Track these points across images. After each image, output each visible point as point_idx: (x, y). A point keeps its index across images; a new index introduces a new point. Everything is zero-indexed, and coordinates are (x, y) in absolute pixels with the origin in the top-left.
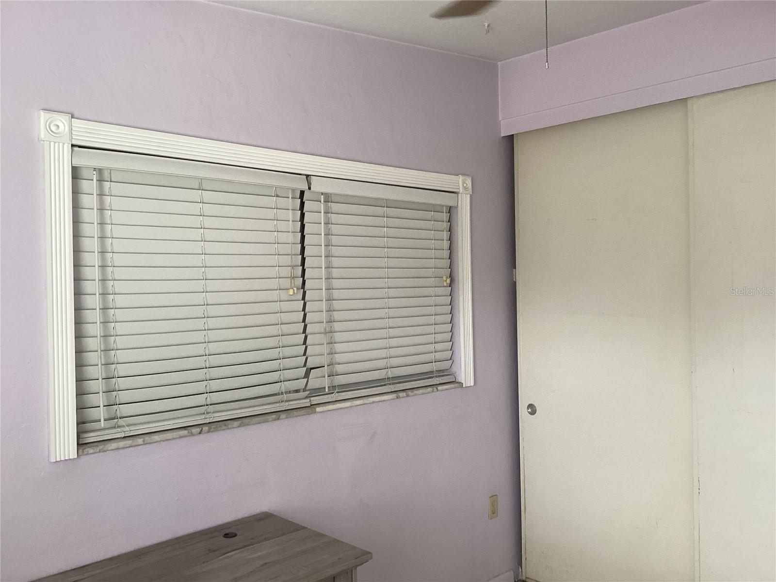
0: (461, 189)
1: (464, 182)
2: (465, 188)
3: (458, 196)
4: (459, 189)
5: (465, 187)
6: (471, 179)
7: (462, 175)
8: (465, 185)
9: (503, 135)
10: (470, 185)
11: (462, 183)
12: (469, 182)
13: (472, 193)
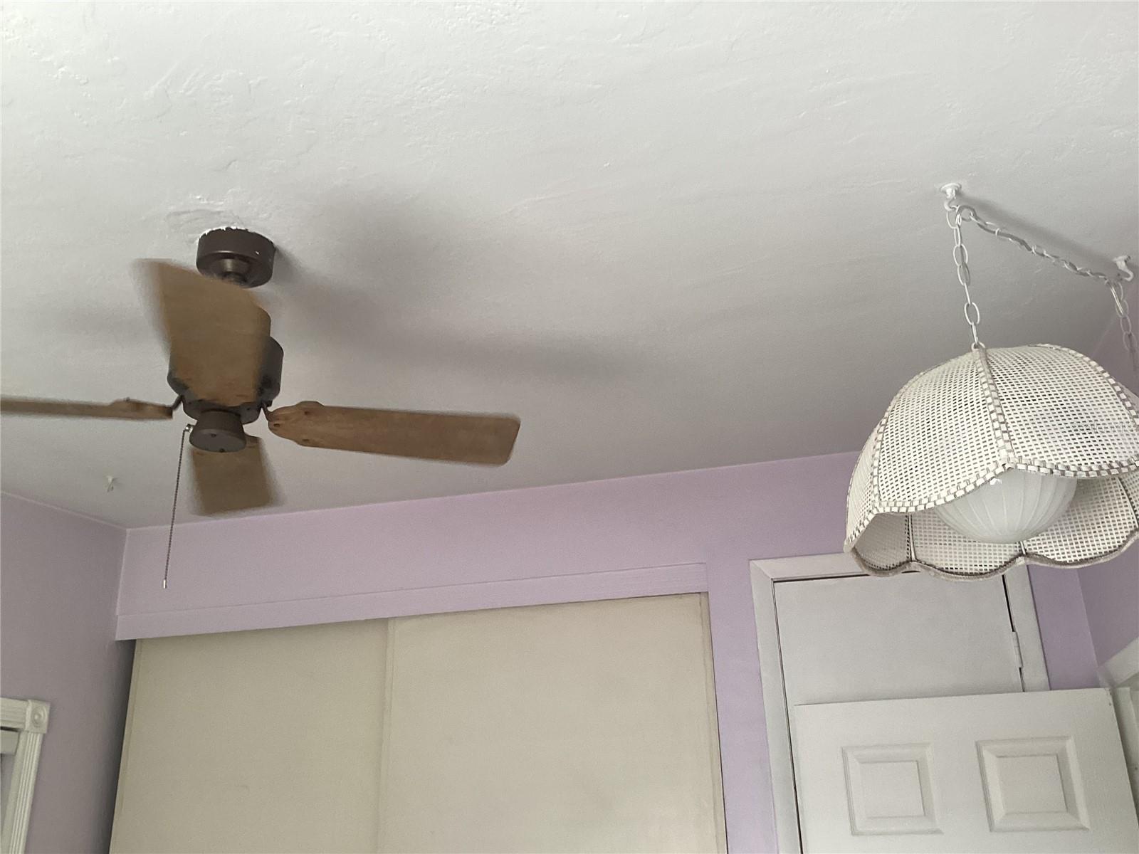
0: (28, 724)
1: (34, 712)
2: (36, 723)
3: (19, 738)
4: (24, 724)
5: (35, 720)
6: (49, 707)
7: (35, 699)
8: (36, 717)
9: (118, 638)
10: (46, 717)
11: (31, 714)
12: (44, 712)
13: (48, 731)
